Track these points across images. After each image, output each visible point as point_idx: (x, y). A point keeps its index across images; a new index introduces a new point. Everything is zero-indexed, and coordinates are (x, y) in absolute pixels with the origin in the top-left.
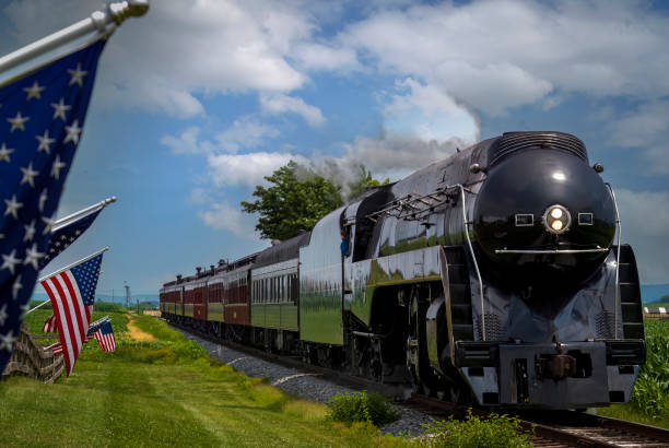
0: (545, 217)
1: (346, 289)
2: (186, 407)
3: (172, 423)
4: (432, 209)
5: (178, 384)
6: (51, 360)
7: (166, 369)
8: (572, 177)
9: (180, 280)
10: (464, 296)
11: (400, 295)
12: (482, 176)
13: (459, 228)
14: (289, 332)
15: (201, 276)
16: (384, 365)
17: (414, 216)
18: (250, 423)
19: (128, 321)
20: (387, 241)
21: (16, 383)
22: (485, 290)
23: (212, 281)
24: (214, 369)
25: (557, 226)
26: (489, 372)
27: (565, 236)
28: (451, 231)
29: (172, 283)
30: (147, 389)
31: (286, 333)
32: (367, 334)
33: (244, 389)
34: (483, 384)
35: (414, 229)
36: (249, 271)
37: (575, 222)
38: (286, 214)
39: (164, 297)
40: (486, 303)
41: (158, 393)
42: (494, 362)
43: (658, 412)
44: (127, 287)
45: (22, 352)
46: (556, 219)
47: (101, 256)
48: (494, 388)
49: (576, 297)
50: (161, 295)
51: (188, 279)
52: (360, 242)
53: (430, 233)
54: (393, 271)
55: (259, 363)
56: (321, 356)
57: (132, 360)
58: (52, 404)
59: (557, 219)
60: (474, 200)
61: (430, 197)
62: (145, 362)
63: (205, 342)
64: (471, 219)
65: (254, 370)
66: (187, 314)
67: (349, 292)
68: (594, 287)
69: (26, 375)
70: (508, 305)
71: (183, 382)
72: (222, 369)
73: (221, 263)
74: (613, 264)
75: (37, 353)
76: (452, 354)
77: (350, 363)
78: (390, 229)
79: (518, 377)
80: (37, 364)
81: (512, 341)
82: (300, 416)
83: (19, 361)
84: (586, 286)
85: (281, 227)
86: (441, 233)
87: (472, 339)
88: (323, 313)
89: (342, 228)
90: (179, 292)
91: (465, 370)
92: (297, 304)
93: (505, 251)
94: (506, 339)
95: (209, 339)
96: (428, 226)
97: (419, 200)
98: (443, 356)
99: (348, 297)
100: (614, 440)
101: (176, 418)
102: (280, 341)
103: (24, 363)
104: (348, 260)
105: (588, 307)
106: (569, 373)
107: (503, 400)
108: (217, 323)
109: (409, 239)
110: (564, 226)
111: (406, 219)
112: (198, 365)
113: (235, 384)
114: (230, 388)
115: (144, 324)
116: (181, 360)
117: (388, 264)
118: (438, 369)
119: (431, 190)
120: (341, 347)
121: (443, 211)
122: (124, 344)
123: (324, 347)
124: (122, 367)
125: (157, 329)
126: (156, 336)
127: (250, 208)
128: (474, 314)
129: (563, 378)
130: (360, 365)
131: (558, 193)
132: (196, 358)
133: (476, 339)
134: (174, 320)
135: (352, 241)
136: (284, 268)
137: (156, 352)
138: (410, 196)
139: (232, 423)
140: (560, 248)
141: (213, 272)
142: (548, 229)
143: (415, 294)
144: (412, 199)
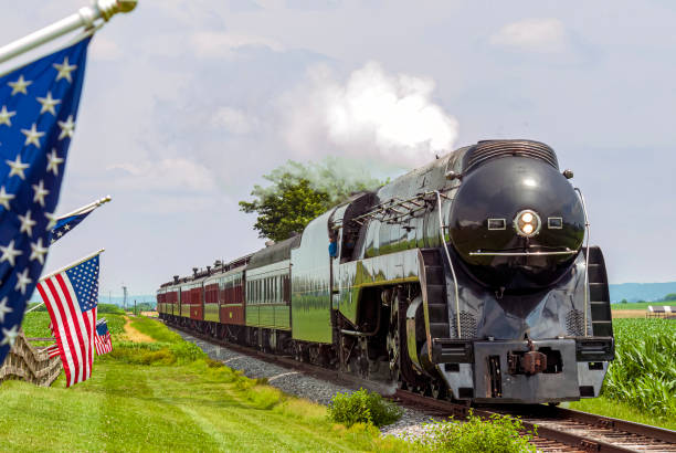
0: (516, 221)
1: (334, 289)
2: (184, 409)
3: (169, 425)
4: (412, 214)
5: (177, 386)
6: (47, 362)
7: (164, 370)
8: (542, 183)
9: (177, 281)
10: (441, 296)
11: (384, 295)
12: (457, 183)
13: (436, 233)
14: (283, 331)
15: (197, 277)
16: (371, 363)
17: (396, 219)
18: (249, 425)
19: (125, 322)
20: (372, 243)
21: (10, 386)
22: (460, 291)
23: (209, 282)
24: (212, 370)
25: (528, 230)
26: (465, 368)
27: (536, 239)
28: (429, 235)
29: (170, 284)
30: (144, 392)
31: (278, 332)
32: (353, 332)
33: (244, 390)
34: (459, 379)
35: (396, 232)
36: (244, 271)
37: (544, 225)
38: (285, 213)
39: (162, 298)
40: (461, 302)
41: (155, 395)
42: (470, 359)
43: (664, 413)
44: (125, 288)
45: (16, 355)
46: (525, 223)
47: (97, 257)
48: (469, 383)
49: (546, 297)
50: (159, 295)
51: (185, 280)
52: (348, 244)
53: (411, 236)
54: (377, 272)
55: (258, 363)
56: (314, 355)
57: (129, 362)
58: (47, 408)
59: (527, 224)
60: (450, 204)
61: (410, 202)
62: (143, 364)
63: (203, 343)
64: (447, 224)
65: (253, 371)
66: (183, 315)
67: (337, 292)
68: (564, 288)
69: (20, 378)
70: (482, 304)
71: (182, 384)
72: (221, 369)
73: (217, 264)
74: (582, 265)
75: (32, 356)
76: (430, 351)
77: (339, 361)
78: (375, 232)
79: (492, 373)
80: (32, 367)
81: (486, 339)
82: (300, 417)
83: (13, 364)
84: (556, 286)
85: (279, 226)
86: (420, 236)
87: (448, 336)
88: (312, 312)
89: (330, 230)
90: (175, 293)
91: (442, 366)
92: (289, 304)
93: (479, 254)
94: (480, 336)
95: (207, 340)
96: (409, 229)
97: (401, 205)
98: (422, 353)
99: (336, 297)
100: (618, 441)
101: (174, 421)
102: (273, 340)
103: (19, 367)
104: (336, 261)
105: (558, 307)
106: (539, 369)
107: (477, 395)
108: (213, 323)
109: (391, 242)
110: (534, 230)
111: (389, 223)
112: (196, 366)
113: (234, 385)
114: (228, 388)
115: (143, 326)
116: (179, 361)
117: (372, 265)
118: (418, 365)
119: (412, 196)
120: (329, 346)
121: (421, 216)
122: (121, 346)
123: (315, 345)
124: (120, 369)
125: (155, 330)
126: (154, 337)
127: (249, 207)
128: (450, 313)
129: (534, 374)
130: (348, 362)
131: (529, 198)
132: (195, 359)
133: (452, 336)
134: (171, 321)
135: (340, 243)
136: (277, 269)
137: (154, 354)
138: (392, 201)
139: (231, 425)
140: (531, 250)
141: (209, 273)
142: (520, 233)
143: (396, 294)
144: (395, 203)
